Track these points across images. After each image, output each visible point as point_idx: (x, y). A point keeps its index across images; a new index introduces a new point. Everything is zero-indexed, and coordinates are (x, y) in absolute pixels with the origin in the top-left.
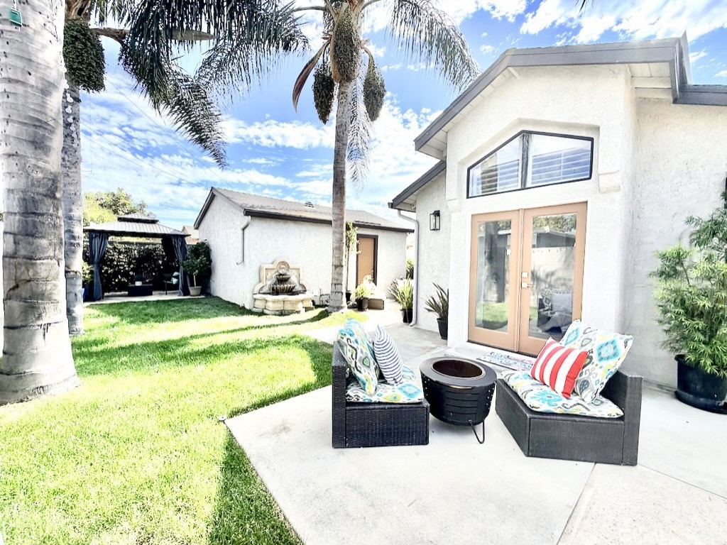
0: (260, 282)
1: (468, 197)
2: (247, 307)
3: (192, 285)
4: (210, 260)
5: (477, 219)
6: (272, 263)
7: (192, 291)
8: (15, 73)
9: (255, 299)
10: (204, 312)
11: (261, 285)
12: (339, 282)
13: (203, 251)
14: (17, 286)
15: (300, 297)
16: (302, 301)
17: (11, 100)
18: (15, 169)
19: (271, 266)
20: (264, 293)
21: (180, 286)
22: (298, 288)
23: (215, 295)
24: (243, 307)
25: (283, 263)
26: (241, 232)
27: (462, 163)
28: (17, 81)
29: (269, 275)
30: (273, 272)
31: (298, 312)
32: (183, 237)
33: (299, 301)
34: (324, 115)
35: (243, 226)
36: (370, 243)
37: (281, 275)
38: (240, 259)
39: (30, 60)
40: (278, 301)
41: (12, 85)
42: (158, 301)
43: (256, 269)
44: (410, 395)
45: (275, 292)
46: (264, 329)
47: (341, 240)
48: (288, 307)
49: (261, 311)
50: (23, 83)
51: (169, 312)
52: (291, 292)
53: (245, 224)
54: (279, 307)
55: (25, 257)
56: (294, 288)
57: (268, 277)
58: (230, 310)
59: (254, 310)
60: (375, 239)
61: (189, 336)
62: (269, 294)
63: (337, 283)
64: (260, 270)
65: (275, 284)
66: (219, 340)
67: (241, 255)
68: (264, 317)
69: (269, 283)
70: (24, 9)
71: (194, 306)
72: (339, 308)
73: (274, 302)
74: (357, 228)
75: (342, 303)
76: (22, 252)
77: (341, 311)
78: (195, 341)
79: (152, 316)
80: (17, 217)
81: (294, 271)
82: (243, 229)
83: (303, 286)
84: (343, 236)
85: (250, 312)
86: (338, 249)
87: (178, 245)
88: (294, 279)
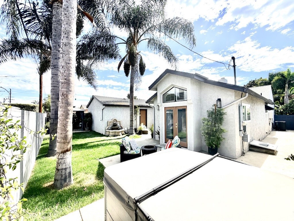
0: (108, 126)
1: (163, 103)
2: (104, 134)
3: (86, 127)
4: (92, 119)
5: (166, 108)
6: (112, 120)
7: (86, 129)
8: (55, 85)
9: (106, 132)
10: (90, 136)
11: (108, 127)
12: (132, 126)
13: (90, 115)
14: (53, 130)
15: (120, 130)
16: (121, 132)
17: (54, 90)
18: (54, 105)
19: (111, 121)
20: (109, 130)
21: (82, 128)
22: (120, 128)
23: (93, 130)
24: (103, 134)
25: (115, 120)
26: (102, 110)
27: (161, 93)
28: (55, 86)
29: (111, 124)
30: (112, 123)
31: (120, 135)
32: (83, 112)
33: (120, 132)
34: (127, 75)
35: (102, 109)
36: (145, 112)
37: (114, 123)
38: (101, 119)
39: (58, 82)
40: (113, 132)
41: (54, 87)
42: (76, 133)
43: (107, 122)
44: (137, 152)
45: (112, 129)
46: (108, 140)
47: (133, 112)
48: (116, 134)
49: (108, 135)
50: (57, 87)
51: (80, 136)
52: (118, 129)
53: (103, 108)
54: (114, 134)
55: (55, 124)
56: (118, 127)
57: (110, 124)
58: (98, 135)
59: (106, 135)
60: (146, 110)
61: (87, 142)
62: (111, 130)
63: (131, 126)
64: (108, 122)
65: (112, 126)
66: (96, 143)
67: (102, 118)
68: (109, 137)
69: (111, 126)
70: (57, 71)
71: (87, 134)
72: (132, 134)
73: (112, 132)
74: (139, 107)
75: (133, 132)
76: (55, 123)
77: (133, 135)
78: (89, 144)
79: (75, 137)
80: (54, 115)
81: (119, 122)
82: (103, 110)
83: (122, 127)
84: (133, 111)
85: (105, 136)
86: (132, 115)
87: (82, 114)
88: (118, 125)
